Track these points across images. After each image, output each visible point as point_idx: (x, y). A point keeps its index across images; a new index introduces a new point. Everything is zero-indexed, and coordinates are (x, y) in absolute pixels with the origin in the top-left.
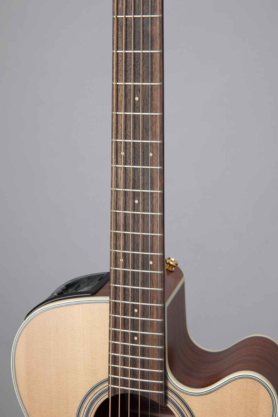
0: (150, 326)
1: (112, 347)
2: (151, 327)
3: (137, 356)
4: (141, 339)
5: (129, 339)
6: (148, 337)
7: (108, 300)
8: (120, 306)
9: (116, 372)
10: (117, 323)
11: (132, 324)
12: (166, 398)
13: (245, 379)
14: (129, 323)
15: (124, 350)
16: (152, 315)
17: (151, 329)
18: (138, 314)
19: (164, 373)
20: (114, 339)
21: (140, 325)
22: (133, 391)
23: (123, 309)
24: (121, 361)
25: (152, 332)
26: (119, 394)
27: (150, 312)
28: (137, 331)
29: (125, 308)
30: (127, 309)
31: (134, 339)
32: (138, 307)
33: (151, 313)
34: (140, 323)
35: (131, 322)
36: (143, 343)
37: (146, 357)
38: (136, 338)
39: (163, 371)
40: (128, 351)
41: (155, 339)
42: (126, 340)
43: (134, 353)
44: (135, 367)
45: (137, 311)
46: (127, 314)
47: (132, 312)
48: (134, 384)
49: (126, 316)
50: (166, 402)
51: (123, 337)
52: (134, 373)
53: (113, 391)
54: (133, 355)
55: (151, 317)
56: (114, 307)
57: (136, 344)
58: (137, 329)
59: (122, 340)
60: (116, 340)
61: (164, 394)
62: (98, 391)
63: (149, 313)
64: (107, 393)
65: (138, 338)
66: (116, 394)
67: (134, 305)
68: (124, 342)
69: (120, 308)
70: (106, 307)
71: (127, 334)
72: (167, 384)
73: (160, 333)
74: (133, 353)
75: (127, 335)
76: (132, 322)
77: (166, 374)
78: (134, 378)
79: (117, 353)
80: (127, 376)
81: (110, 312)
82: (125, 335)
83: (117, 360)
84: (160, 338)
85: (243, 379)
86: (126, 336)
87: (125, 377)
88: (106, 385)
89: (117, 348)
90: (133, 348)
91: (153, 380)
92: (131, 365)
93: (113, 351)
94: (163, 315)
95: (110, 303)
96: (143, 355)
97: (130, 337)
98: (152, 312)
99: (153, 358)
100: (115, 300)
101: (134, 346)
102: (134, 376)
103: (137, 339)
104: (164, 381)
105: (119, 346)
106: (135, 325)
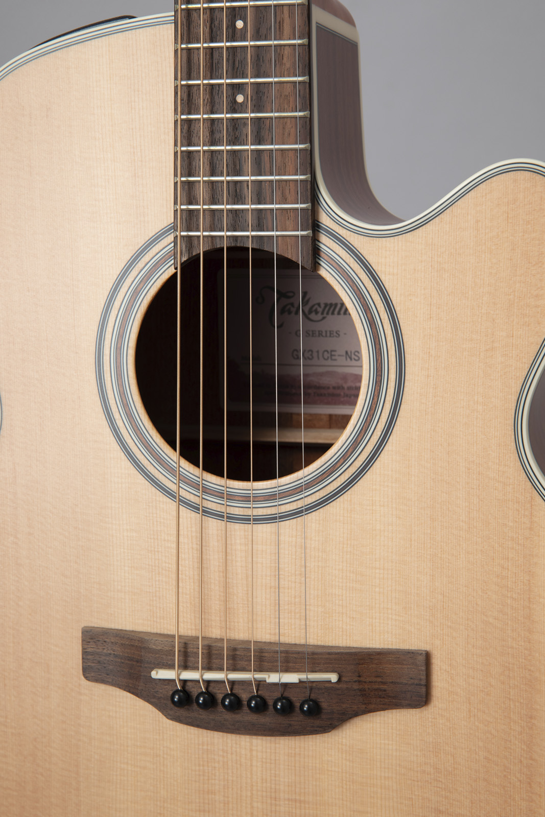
0: (275, 61)
1: (181, 132)
2: (277, 62)
3: (244, 145)
4: (254, 98)
5: (223, 101)
6: (270, 91)
7: (172, 16)
8: (200, 19)
9: (194, 196)
10: (192, 65)
11: (230, 62)
12: (316, 252)
13: (510, 173)
14: (223, 60)
15: (212, 132)
16: (280, 31)
17: (277, 68)
18: (245, 32)
19: (311, 181)
20: (186, 110)
21: (251, 62)
22: (236, 237)
23: (208, 25)
24: (206, 165)
25: (281, 77)
26: (200, 253)
27: (275, 22)
28: (243, 78)
29: (211, 23)
30: (216, 23)
31: (235, 101)
32: (245, 15)
33: (278, 27)
34: (251, 57)
35: (229, 56)
36: (258, 108)
37: (265, 145)
38: (240, 98)
39: (309, 176)
40: (221, 136)
41: (288, 94)
42: (217, 106)
43: (236, 138)
44: (240, 176)
45: (242, 26)
46: (218, 38)
47: (230, 31)
48: (237, 222)
49: (216, 42)
50: (317, 264)
51: (209, 100)
52: (236, 190)
53: (186, 246)
54: (234, 144)
55: (278, 37)
56: (185, 23)
57: (240, 113)
58: (243, 74)
59: (208, 108)
60: (193, 111)
61: (312, 237)
62: (149, 259)
63: (271, 26)
64: (173, 261)
65: (246, 98)
66: (194, 254)
67: (234, 8)
68: (212, 113)
69: (200, 25)
70: (167, 33)
71: (219, 91)
72: (318, 215)
73: (299, 76)
74: (233, 138)
75: (218, 93)
76: (231, 57)
77: (315, 189)
78: (237, 204)
79: (194, 146)
80: (220, 201)
81: (175, 40)
82: (214, 93)
83: (194, 163)
84: (299, 91)
85: (504, 174)
86: (216, 97)
87: (216, 204)
88: (169, 242)
89: (195, 132)
90: (233, 124)
91: (284, 204)
92: (230, 172)
93: (184, 141)
94: (307, 29)
95: (175, 23)
96: (257, 141)
97: (226, 98)
98: (280, 22)
99: (283, 144)
100: (187, 4)
101: (237, 119)
102: (236, 199)
103: (242, 100)
104: (310, 204)
105: (200, 126)
106: (237, 63)
